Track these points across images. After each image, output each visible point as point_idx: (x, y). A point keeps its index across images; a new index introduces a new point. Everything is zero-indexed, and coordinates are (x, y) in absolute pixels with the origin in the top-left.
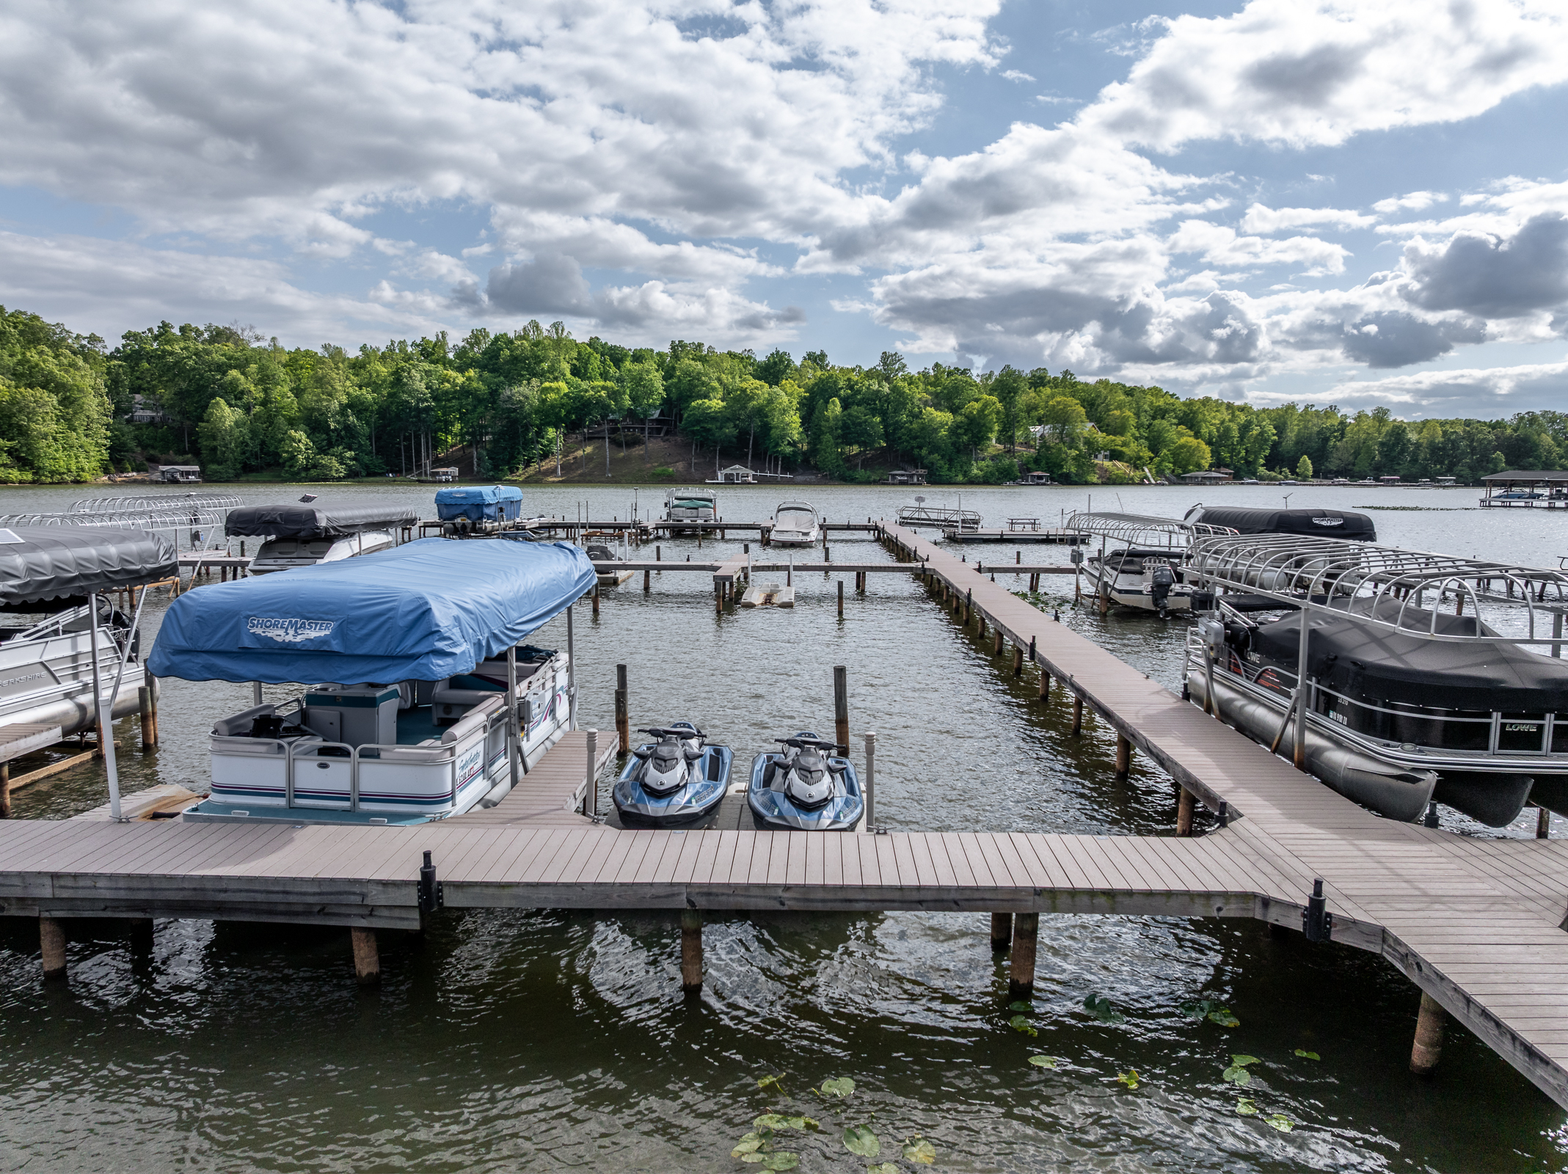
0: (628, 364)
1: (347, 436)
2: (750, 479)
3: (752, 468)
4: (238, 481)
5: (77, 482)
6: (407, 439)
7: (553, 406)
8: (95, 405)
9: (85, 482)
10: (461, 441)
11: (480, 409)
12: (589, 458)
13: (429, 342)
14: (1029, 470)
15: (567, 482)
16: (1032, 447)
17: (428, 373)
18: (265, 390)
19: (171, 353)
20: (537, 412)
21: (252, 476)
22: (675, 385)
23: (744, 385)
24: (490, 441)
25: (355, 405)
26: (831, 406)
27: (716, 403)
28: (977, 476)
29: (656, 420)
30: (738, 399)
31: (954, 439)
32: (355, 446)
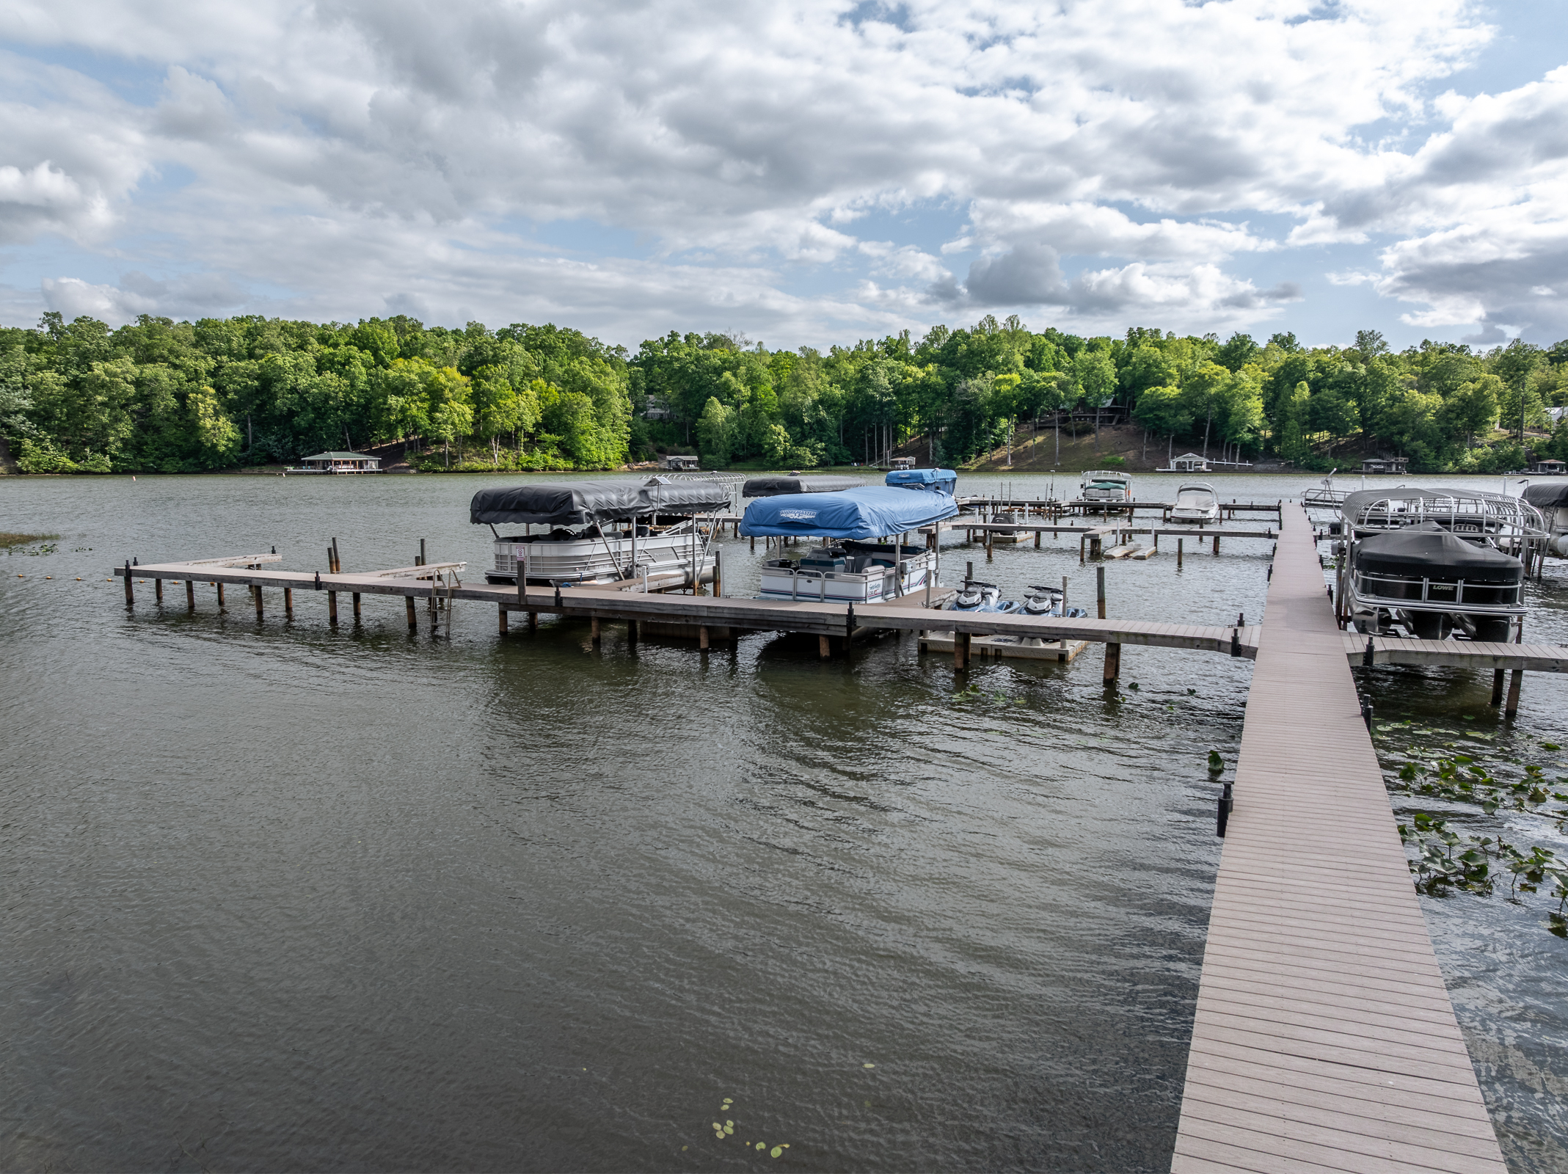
0: (1080, 355)
1: (819, 428)
2: (1204, 467)
3: (1207, 457)
4: (728, 470)
5: (605, 470)
6: (871, 431)
7: (1005, 397)
8: (619, 405)
9: (610, 470)
10: (919, 433)
11: (938, 403)
12: (1039, 447)
13: (892, 340)
14: (1539, 458)
15: (1016, 470)
16: (1546, 431)
17: (891, 370)
18: (752, 389)
19: (678, 359)
20: (990, 403)
21: (739, 465)
22: (1129, 373)
23: (1203, 371)
24: (945, 432)
25: (826, 402)
26: (1298, 390)
27: (1172, 391)
28: (1471, 466)
29: (1109, 409)
30: (1196, 385)
31: (1443, 425)
32: (824, 438)
